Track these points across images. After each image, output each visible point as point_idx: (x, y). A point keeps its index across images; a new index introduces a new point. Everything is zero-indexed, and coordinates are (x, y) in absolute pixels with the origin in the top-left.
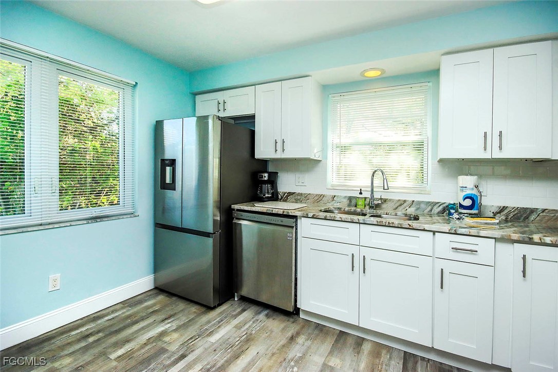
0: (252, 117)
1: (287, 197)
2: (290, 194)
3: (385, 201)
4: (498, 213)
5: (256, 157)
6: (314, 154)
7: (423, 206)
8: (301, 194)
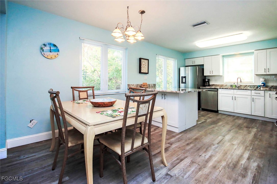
0: (203, 65)
1: (212, 86)
2: (213, 85)
3: (241, 85)
4: (271, 87)
5: (204, 75)
6: (221, 74)
7: (252, 86)
8: (217, 85)
